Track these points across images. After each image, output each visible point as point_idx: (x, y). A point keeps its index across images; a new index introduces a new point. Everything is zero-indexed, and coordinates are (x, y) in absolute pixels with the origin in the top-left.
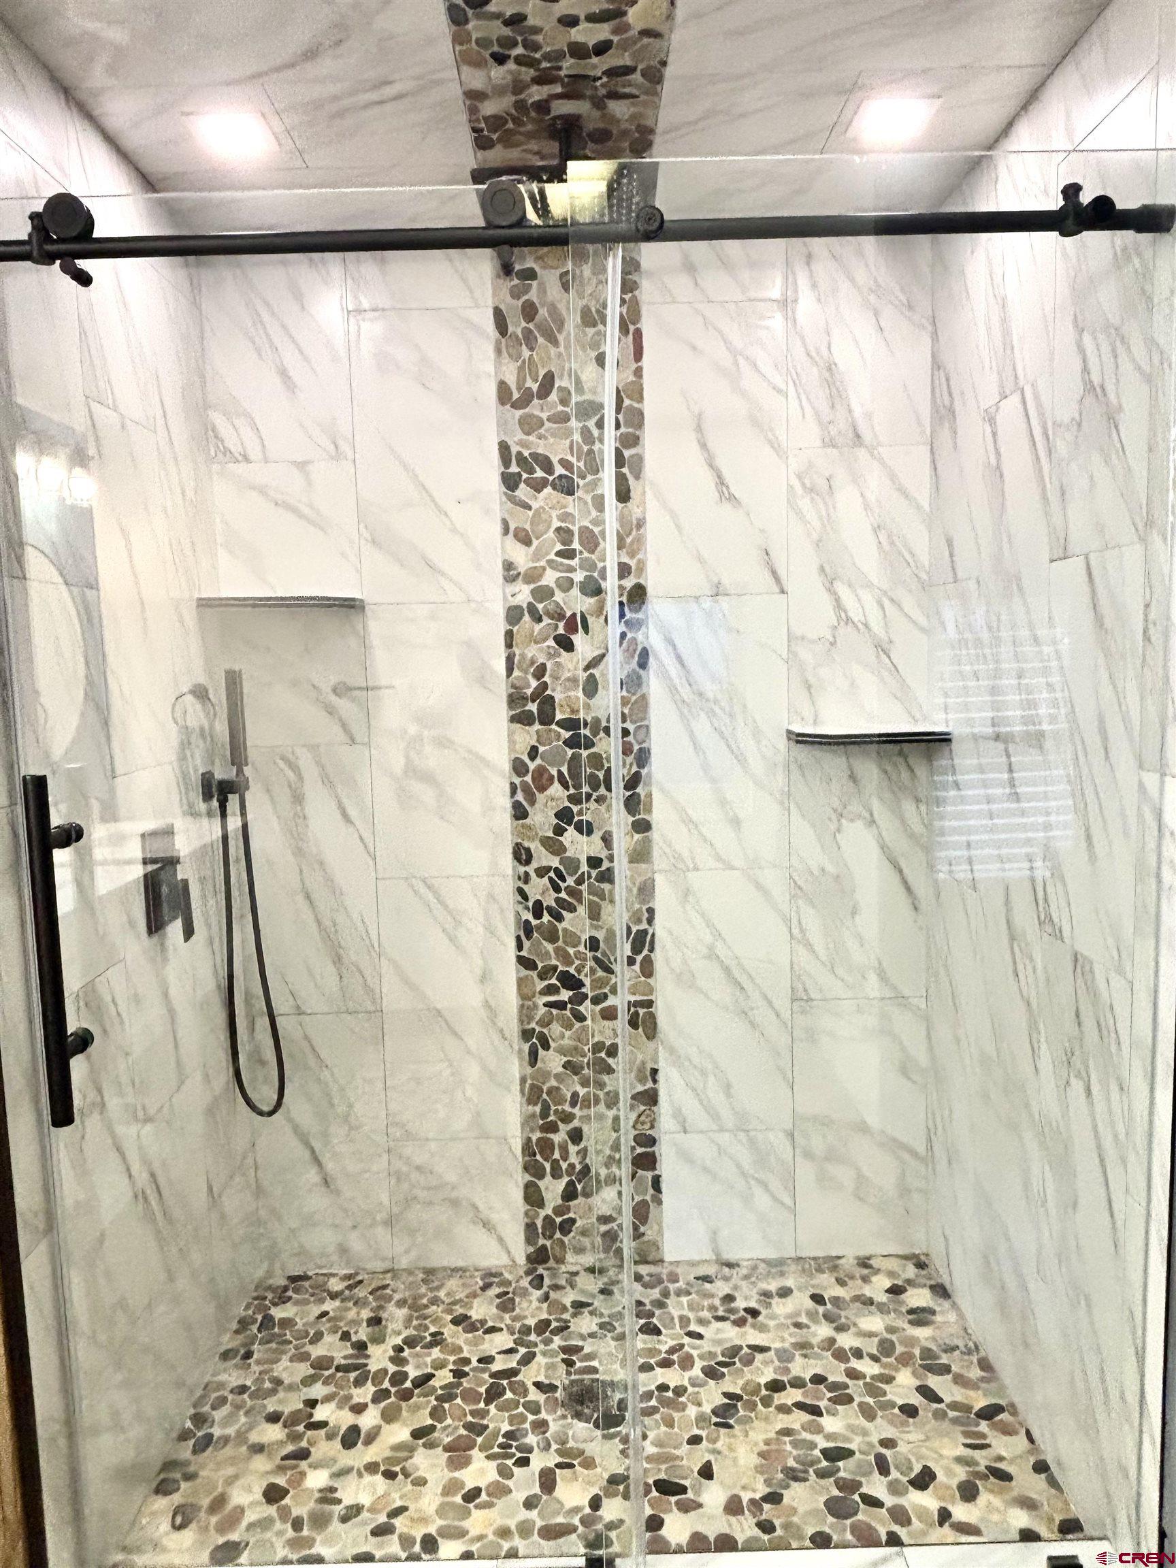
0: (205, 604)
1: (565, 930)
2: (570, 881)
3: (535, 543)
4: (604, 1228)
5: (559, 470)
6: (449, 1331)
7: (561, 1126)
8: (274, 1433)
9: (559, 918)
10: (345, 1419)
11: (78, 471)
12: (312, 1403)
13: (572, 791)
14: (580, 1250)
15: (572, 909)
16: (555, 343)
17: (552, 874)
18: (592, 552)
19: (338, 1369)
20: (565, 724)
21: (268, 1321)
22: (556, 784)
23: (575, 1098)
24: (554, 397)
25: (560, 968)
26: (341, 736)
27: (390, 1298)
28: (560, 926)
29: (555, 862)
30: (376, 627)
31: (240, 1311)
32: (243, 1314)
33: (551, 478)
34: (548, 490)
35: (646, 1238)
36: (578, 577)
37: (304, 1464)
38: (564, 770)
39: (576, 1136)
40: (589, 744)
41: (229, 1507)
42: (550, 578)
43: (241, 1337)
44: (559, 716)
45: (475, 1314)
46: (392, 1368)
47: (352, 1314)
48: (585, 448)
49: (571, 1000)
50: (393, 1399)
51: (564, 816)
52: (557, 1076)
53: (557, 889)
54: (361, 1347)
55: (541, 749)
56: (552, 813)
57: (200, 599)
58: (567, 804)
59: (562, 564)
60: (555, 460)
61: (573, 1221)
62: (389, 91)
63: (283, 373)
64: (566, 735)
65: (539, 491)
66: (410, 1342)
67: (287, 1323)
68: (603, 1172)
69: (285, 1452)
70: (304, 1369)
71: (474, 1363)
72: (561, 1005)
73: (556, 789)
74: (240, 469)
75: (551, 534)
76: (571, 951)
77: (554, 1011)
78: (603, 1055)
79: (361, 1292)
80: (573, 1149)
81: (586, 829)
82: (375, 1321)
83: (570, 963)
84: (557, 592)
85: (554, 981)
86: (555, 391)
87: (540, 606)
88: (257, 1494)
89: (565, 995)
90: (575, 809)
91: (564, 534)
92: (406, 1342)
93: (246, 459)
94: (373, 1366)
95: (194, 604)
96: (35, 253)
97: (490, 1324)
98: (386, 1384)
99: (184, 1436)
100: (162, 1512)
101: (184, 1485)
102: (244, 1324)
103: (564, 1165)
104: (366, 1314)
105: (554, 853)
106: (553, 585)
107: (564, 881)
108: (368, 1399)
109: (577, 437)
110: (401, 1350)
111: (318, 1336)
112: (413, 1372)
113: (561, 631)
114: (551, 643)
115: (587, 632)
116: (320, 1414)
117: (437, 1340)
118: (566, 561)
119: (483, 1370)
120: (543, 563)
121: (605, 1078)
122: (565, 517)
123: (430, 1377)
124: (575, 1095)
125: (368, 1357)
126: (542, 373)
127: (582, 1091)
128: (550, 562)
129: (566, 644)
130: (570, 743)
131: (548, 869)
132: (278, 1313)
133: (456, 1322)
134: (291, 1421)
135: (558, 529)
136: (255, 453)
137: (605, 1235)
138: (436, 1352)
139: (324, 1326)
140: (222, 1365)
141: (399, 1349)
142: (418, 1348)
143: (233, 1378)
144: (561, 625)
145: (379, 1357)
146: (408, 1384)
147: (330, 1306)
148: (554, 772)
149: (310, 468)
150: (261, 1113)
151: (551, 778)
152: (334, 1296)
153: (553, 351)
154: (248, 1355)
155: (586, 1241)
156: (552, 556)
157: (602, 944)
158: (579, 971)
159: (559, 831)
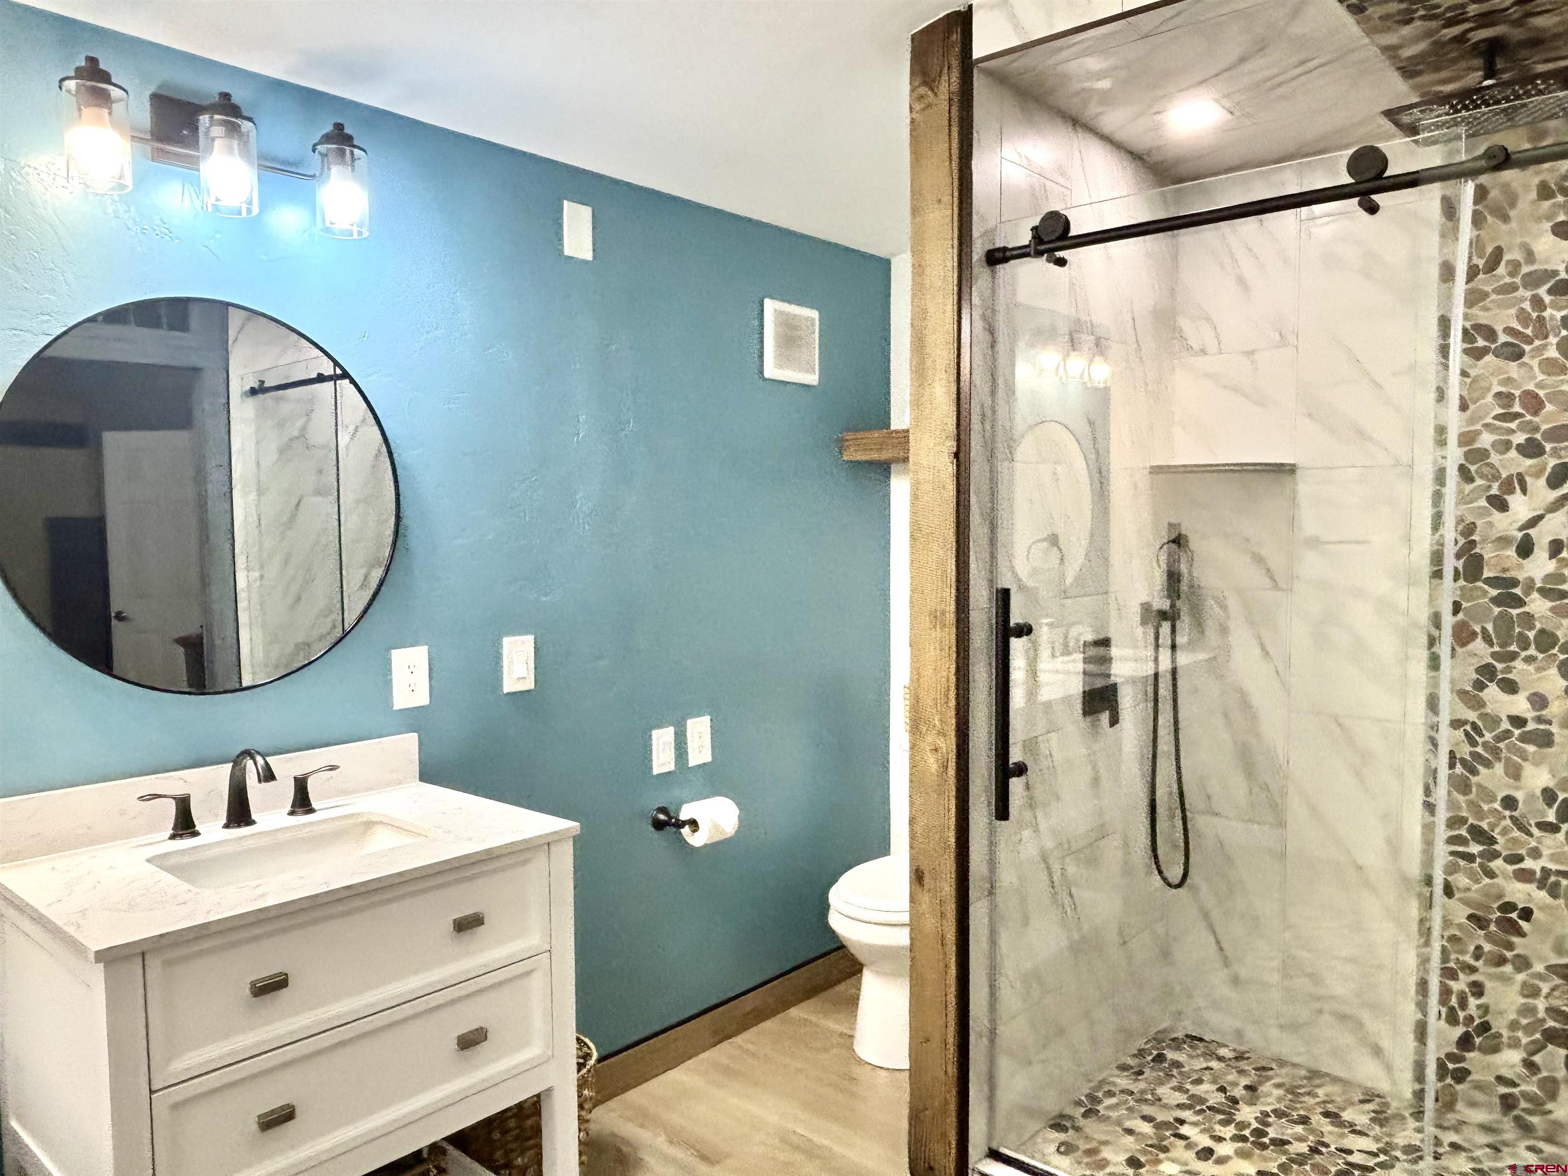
0: (1157, 470)
1: (1479, 786)
2: (1488, 736)
3: (1472, 407)
4: (1503, 1090)
5: (1503, 338)
6: (1317, 1119)
7: (1461, 976)
8: (1146, 1128)
9: (1474, 772)
10: (1205, 1141)
11: (1098, 359)
12: (1182, 1122)
13: (1497, 649)
14: (1473, 1104)
15: (1488, 764)
16: (1506, 218)
17: (1468, 728)
18: (1536, 413)
19: (1210, 1108)
20: (1493, 582)
21: (1160, 1058)
22: (1479, 640)
23: (1478, 953)
24: (1501, 270)
25: (1471, 821)
26: (1267, 582)
27: (1269, 1079)
28: (1474, 779)
29: (1472, 716)
30: (1304, 487)
31: (1141, 1043)
32: (1143, 1046)
33: (1493, 346)
34: (1489, 358)
35: (1552, 1117)
36: (1520, 438)
37: (1162, 1156)
38: (1490, 627)
39: (1478, 989)
40: (1521, 603)
41: (1099, 1157)
42: (1486, 440)
43: (1137, 1060)
44: (1487, 574)
45: (1347, 1115)
46: (1255, 1125)
47: (1231, 1077)
48: (1534, 315)
49: (1482, 854)
50: (1249, 1145)
51: (1487, 672)
52: (1460, 926)
53: (1473, 743)
54: (1234, 1101)
55: (1465, 605)
56: (1472, 668)
57: (1152, 467)
58: (1491, 660)
59: (1501, 428)
60: (1499, 328)
61: (1467, 1072)
62: (1311, 65)
63: (1241, 281)
64: (1494, 592)
65: (1478, 358)
66: (1279, 1114)
67: (1177, 1065)
68: (1505, 1033)
69: (1149, 1143)
70: (1182, 1098)
71: (1332, 1148)
72: (1470, 858)
73: (1478, 645)
74: (1200, 362)
75: (1489, 398)
76: (1485, 807)
77: (1462, 863)
78: (1514, 915)
79: (1243, 1065)
80: (1473, 1002)
81: (1510, 687)
82: (1250, 1088)
83: (1482, 819)
84: (1493, 454)
85: (1463, 832)
86: (1503, 263)
87: (1473, 468)
88: (1123, 1157)
89: (1475, 848)
90: (1499, 666)
91: (1505, 398)
92: (1275, 1111)
93: (1203, 352)
94: (1239, 1117)
95: (1147, 472)
96: (1032, 253)
97: (1358, 1128)
98: (1247, 1132)
99: (1079, 1103)
100: (1053, 1141)
101: (1071, 1132)
102: (1141, 1053)
103: (1461, 1015)
104: (1245, 1081)
105: (1473, 708)
106: (1489, 447)
107: (1481, 735)
108: (1228, 1136)
109: (1527, 306)
110: (1268, 1115)
111: (1199, 1081)
112: (1272, 1133)
113: (1494, 491)
114: (1483, 503)
115: (1525, 493)
116: (1184, 1130)
117: (1304, 1120)
118: (1505, 425)
119: (1340, 1157)
120: (1478, 427)
121: (1516, 940)
122: (1508, 381)
123: (1288, 1142)
124: (1478, 948)
125: (1238, 1110)
126: (1489, 250)
127: (1487, 947)
128: (1486, 426)
129: (1500, 504)
130: (1496, 601)
131: (1465, 722)
132: (1170, 1055)
133: (1327, 1114)
134: (1161, 1126)
135: (1499, 395)
136: (1212, 347)
137: (1504, 1097)
138: (1299, 1129)
139: (1207, 1076)
140: (1116, 1072)
141: (1266, 1114)
142: (1283, 1120)
143: (1123, 1081)
144: (1495, 486)
145: (1247, 1113)
146: (1266, 1140)
147: (1214, 1064)
148: (1478, 629)
149: (1257, 356)
150: (1169, 885)
151: (1474, 634)
152: (1220, 1059)
153: (1504, 227)
154: (1141, 1073)
155: (1479, 1096)
156: (1489, 420)
157: (1520, 805)
158: (1493, 826)
159: (1480, 686)
